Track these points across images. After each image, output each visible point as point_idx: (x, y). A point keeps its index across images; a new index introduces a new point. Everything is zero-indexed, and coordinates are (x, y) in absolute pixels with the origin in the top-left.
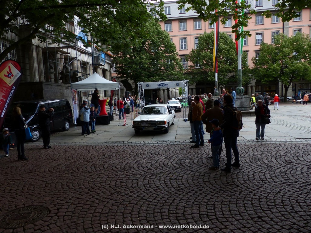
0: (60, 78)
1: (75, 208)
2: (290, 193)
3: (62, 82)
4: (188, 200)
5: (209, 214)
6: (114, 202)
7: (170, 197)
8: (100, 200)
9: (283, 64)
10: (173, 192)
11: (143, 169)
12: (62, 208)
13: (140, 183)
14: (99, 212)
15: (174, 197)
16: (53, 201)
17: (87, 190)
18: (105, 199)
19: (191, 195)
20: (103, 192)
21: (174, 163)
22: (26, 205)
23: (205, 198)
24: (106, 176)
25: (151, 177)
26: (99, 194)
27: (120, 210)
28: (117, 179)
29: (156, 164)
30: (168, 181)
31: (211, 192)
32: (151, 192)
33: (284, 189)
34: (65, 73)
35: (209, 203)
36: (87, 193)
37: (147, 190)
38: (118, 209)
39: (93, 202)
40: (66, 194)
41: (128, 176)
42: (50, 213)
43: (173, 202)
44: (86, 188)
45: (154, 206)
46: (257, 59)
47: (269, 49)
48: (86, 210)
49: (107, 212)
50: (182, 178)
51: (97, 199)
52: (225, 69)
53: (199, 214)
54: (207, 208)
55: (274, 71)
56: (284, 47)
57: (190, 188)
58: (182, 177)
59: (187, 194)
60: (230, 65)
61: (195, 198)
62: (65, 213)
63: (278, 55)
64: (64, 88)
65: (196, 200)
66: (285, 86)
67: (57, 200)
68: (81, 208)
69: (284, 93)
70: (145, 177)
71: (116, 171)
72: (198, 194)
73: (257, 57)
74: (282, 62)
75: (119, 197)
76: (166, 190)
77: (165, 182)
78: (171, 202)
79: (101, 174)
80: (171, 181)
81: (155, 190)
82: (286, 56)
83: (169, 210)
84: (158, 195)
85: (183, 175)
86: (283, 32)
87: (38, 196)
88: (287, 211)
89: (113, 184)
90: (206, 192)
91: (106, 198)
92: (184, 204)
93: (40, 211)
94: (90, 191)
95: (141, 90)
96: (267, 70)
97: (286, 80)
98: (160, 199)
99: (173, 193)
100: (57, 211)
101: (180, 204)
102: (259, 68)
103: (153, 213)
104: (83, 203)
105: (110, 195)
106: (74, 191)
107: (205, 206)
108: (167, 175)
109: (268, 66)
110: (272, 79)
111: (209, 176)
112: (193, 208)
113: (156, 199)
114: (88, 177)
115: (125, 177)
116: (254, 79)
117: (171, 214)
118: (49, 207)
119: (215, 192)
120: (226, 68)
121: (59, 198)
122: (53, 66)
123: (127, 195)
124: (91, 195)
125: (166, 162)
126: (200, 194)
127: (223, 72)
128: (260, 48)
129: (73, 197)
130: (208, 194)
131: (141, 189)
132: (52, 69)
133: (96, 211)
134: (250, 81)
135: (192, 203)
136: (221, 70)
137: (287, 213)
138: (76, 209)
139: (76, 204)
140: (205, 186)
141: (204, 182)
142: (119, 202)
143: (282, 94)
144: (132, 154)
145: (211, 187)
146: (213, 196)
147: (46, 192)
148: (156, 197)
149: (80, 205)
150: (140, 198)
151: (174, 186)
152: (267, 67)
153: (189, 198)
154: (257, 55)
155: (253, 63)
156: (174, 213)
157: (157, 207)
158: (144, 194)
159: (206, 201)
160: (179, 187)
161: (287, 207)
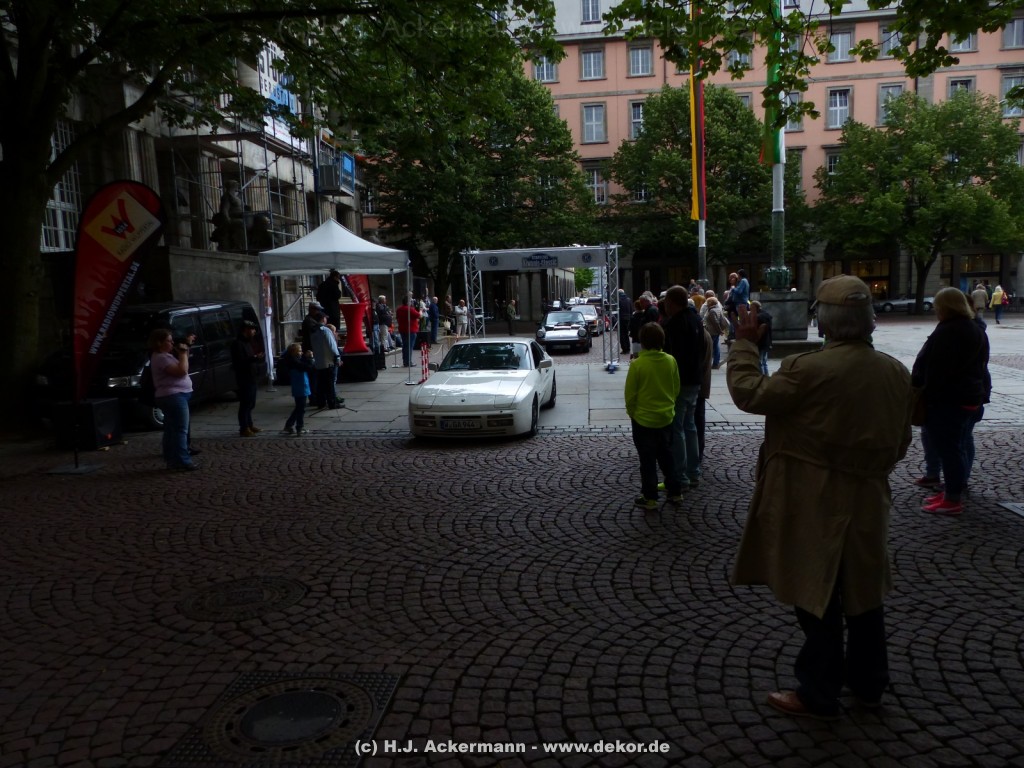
0: (214, 233)
1: (369, 582)
2: (914, 544)
3: (219, 248)
4: (658, 562)
5: (715, 588)
6: (466, 568)
7: (609, 556)
8: (427, 564)
9: (912, 192)
10: (614, 545)
11: (518, 497)
12: (336, 582)
13: (520, 528)
14: (435, 590)
15: (620, 556)
16: (304, 567)
17: (381, 545)
18: (441, 564)
19: (663, 553)
20: (428, 548)
21: (600, 482)
22: (237, 576)
23: (701, 556)
24: (420, 514)
25: (546, 515)
26: (419, 551)
27: (487, 584)
28: (454, 521)
29: (551, 485)
30: (592, 522)
31: (714, 545)
32: (555, 546)
33: (901, 536)
34: (229, 219)
35: (711, 567)
36: (386, 551)
37: (543, 542)
38: (482, 582)
39: (411, 569)
40: (329, 552)
41: (484, 514)
42: (309, 590)
43: (619, 566)
44: (380, 540)
45: (573, 576)
46: (832, 173)
47: (869, 142)
48: (398, 585)
49: (456, 587)
50: (631, 516)
51: (419, 562)
52: (730, 207)
53: (690, 588)
54: (707, 577)
55: (883, 216)
56: (917, 137)
57: (658, 537)
58: (631, 513)
59: (651, 549)
60: (743, 194)
61: (674, 559)
62: (349, 591)
63: (897, 163)
64: (231, 266)
65: (678, 562)
66: (920, 264)
67: (315, 566)
68: (385, 582)
69: (915, 285)
70: (528, 516)
71: (443, 502)
72: (681, 550)
73: (830, 167)
74: (911, 184)
75: (476, 556)
76: (596, 542)
77: (586, 525)
78: (614, 565)
79: (404, 510)
80: (603, 522)
81: (564, 543)
82: (923, 167)
83: (613, 583)
84: (577, 553)
85: (632, 510)
86: (916, 88)
87: (257, 558)
88: (906, 580)
89: (447, 529)
90: (702, 546)
91: (441, 560)
92: (649, 571)
93: (283, 587)
94: (393, 546)
95: (474, 274)
96: (862, 212)
97: (921, 245)
98: (583, 561)
99: (613, 547)
100: (325, 587)
101: (638, 570)
102: (836, 202)
103: (575, 589)
104: (385, 572)
105: (451, 554)
106: (350, 547)
107: (703, 574)
108: (588, 510)
109: (864, 198)
110: (878, 241)
111: (704, 510)
112: (673, 578)
113: (574, 560)
114: (370, 517)
115: (473, 515)
116: (822, 240)
117: (620, 589)
118: (302, 579)
119: (724, 545)
120: (733, 203)
121: (316, 562)
122: (187, 196)
123: (494, 552)
124: (397, 554)
125: (578, 481)
126: (687, 549)
127: (721, 215)
128: (841, 139)
129: (353, 559)
130: (706, 550)
131: (527, 541)
132: (185, 205)
133: (428, 586)
134: (807, 247)
135: (668, 569)
136: (716, 210)
137: (905, 583)
138: (372, 583)
139: (368, 574)
140: (695, 532)
141: (691, 524)
142: (479, 567)
143: (909, 290)
144: (472, 460)
145: (713, 534)
146: (719, 553)
147: (272, 550)
148: (572, 557)
149: (379, 575)
150: (532, 559)
151: (615, 534)
152: (862, 201)
153: (657, 559)
154: (831, 163)
155: (818, 186)
156: (627, 588)
157: (581, 577)
158: (540, 551)
159: (705, 563)
160: (627, 535)
161: (905, 572)
